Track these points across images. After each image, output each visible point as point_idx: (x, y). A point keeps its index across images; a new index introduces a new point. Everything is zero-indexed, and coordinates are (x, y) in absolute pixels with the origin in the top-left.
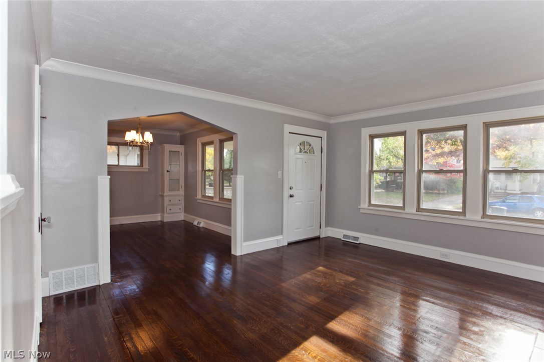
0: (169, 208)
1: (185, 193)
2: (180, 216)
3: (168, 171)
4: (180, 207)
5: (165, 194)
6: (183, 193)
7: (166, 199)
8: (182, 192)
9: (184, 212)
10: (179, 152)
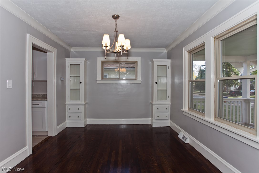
0: (157, 115)
1: (171, 103)
2: (168, 123)
3: (156, 83)
4: (167, 114)
5: (154, 103)
6: (170, 103)
7: (155, 107)
8: (169, 101)
9: (170, 120)
10: (166, 65)
